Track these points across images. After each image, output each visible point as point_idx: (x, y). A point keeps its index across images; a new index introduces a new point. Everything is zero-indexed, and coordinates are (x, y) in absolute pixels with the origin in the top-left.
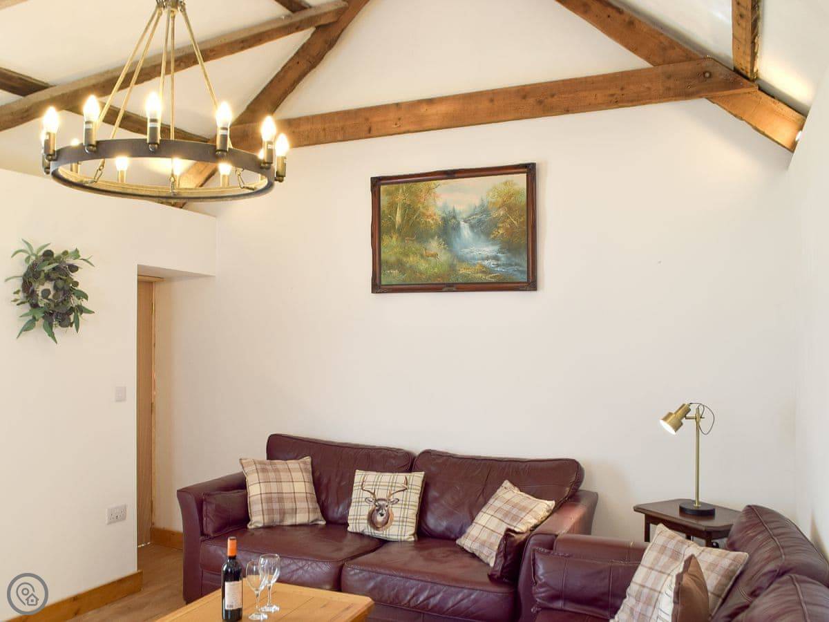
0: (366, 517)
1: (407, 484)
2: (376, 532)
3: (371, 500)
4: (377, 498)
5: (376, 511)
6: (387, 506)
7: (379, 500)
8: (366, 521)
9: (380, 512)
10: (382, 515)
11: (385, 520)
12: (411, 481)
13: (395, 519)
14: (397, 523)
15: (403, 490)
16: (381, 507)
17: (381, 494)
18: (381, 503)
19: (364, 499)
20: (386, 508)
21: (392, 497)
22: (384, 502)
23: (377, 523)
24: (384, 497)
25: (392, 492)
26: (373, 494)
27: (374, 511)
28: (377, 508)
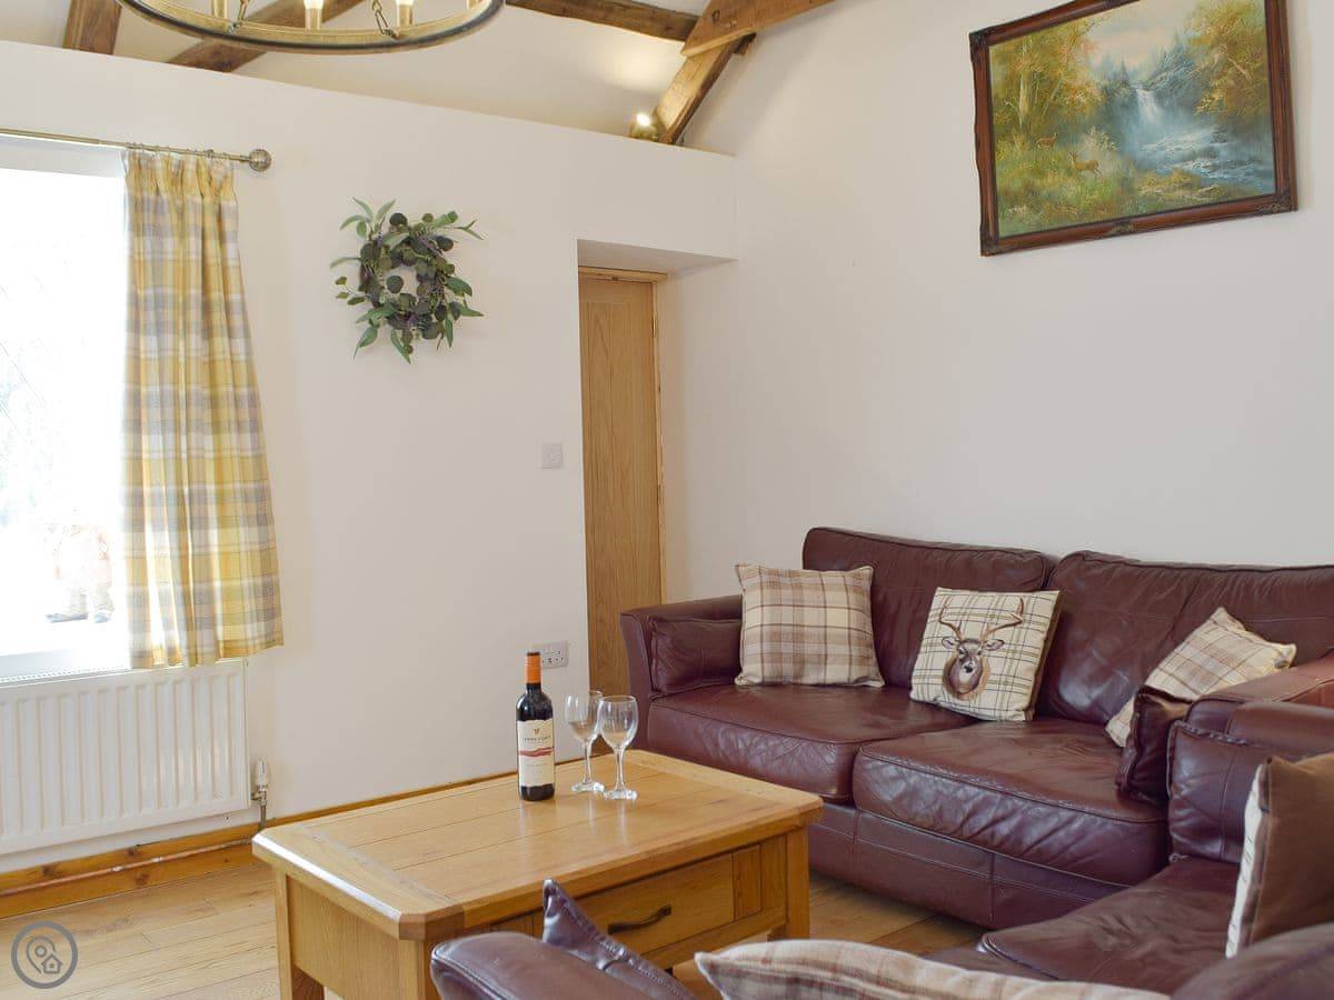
0: (941, 673)
1: (1022, 613)
2: (956, 701)
3: (952, 641)
4: (963, 638)
5: (958, 662)
6: (979, 654)
7: (965, 641)
8: (940, 681)
9: (967, 664)
10: (969, 670)
11: (974, 681)
12: (1030, 607)
13: (992, 678)
14: (996, 686)
15: (1014, 625)
16: (968, 655)
17: (971, 631)
18: (969, 647)
19: (940, 640)
20: (978, 658)
21: (990, 636)
22: (975, 646)
23: (960, 684)
24: (976, 636)
25: (993, 627)
26: (957, 630)
27: (955, 661)
28: (961, 656)
